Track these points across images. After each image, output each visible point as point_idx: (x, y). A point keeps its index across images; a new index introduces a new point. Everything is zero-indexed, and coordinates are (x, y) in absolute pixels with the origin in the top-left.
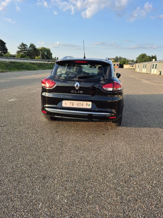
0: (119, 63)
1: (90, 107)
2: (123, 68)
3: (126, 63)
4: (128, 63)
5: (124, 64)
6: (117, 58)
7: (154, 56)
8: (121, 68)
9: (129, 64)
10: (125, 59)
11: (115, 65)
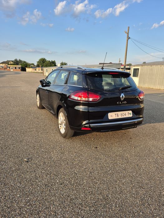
0: (21, 66)
1: (131, 116)
2: (26, 71)
3: (28, 66)
4: (30, 66)
5: (26, 67)
6: (16, 60)
7: (53, 61)
8: (23, 71)
9: (32, 67)
10: (25, 62)
11: (17, 68)
